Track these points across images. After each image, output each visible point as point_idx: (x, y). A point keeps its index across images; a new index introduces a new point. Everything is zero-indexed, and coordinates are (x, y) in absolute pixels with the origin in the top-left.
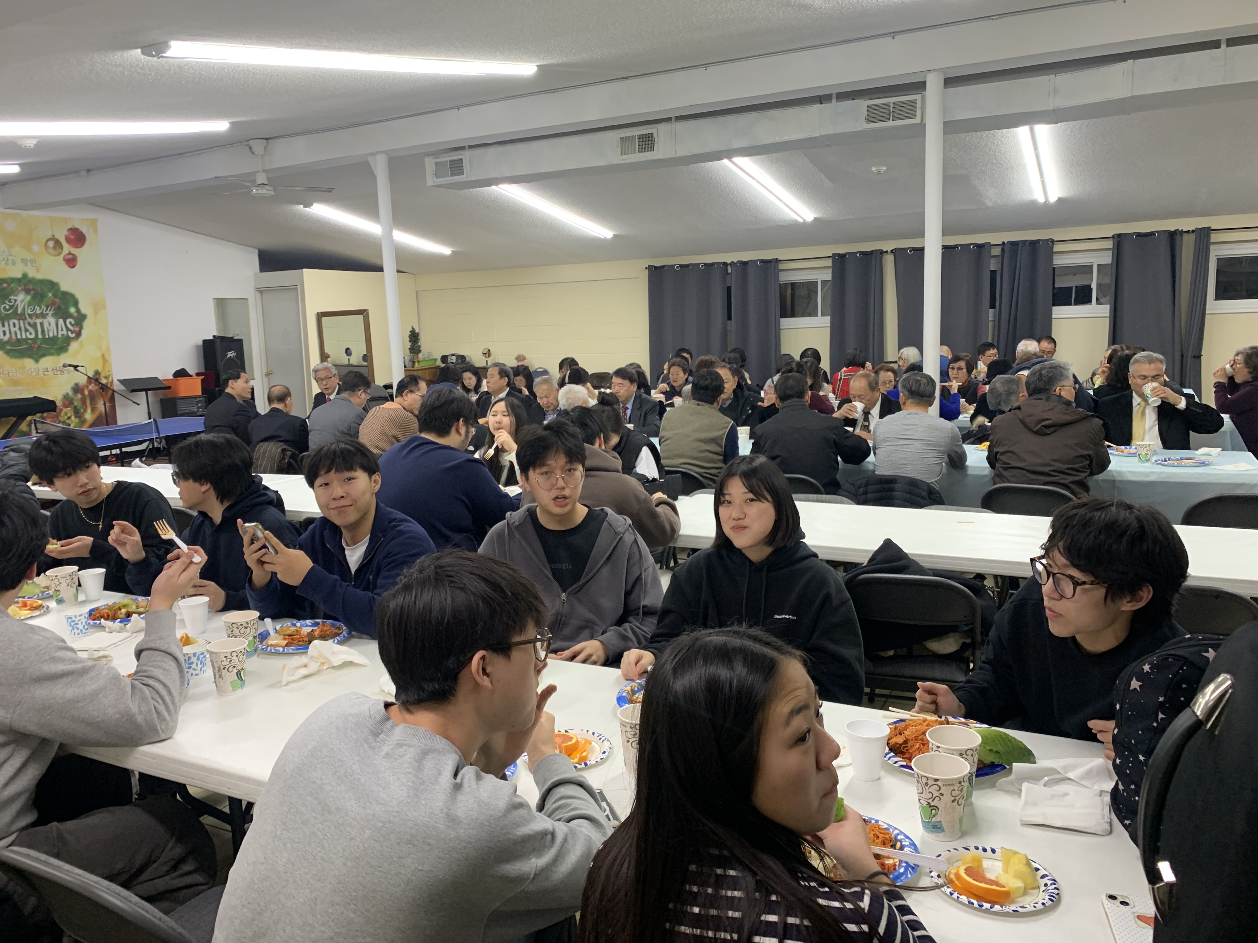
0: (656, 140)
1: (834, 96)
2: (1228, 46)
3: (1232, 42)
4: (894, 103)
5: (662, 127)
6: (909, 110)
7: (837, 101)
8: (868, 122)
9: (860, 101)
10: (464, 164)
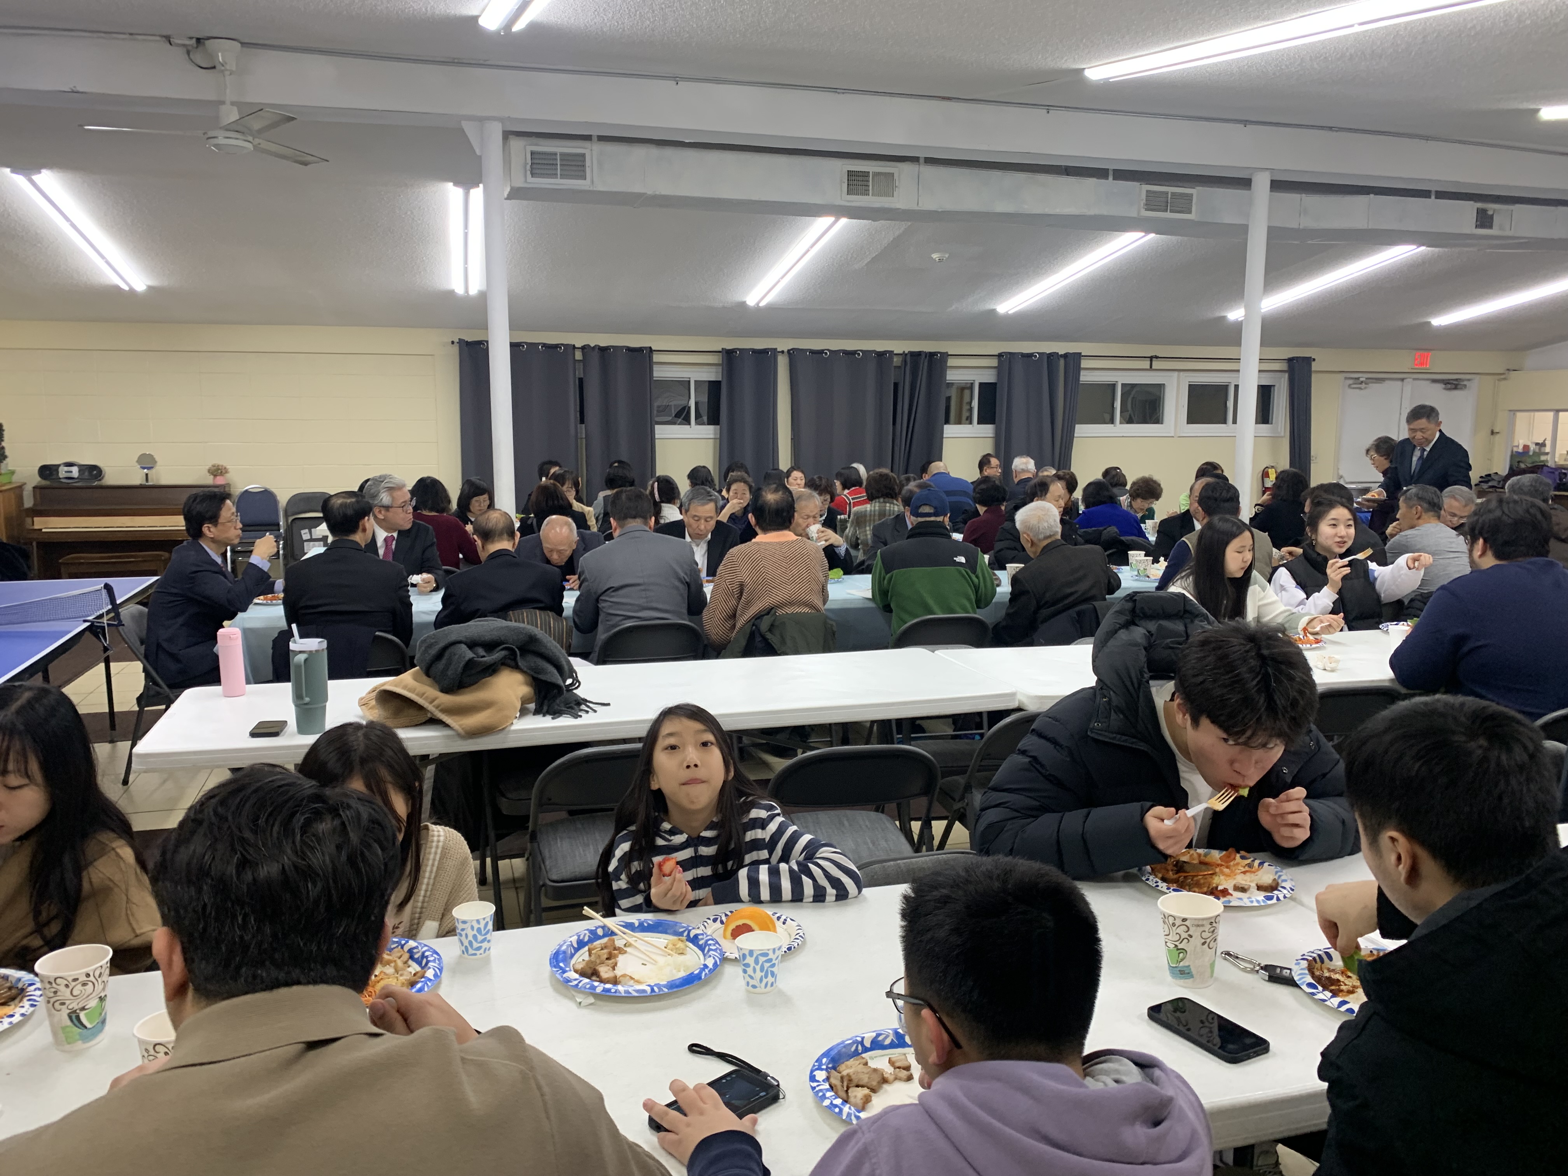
0: (897, 183)
1: (1111, 173)
4: (1172, 193)
5: (906, 167)
6: (1184, 204)
7: (1114, 179)
8: (1146, 210)
9: (1137, 184)
10: (588, 163)
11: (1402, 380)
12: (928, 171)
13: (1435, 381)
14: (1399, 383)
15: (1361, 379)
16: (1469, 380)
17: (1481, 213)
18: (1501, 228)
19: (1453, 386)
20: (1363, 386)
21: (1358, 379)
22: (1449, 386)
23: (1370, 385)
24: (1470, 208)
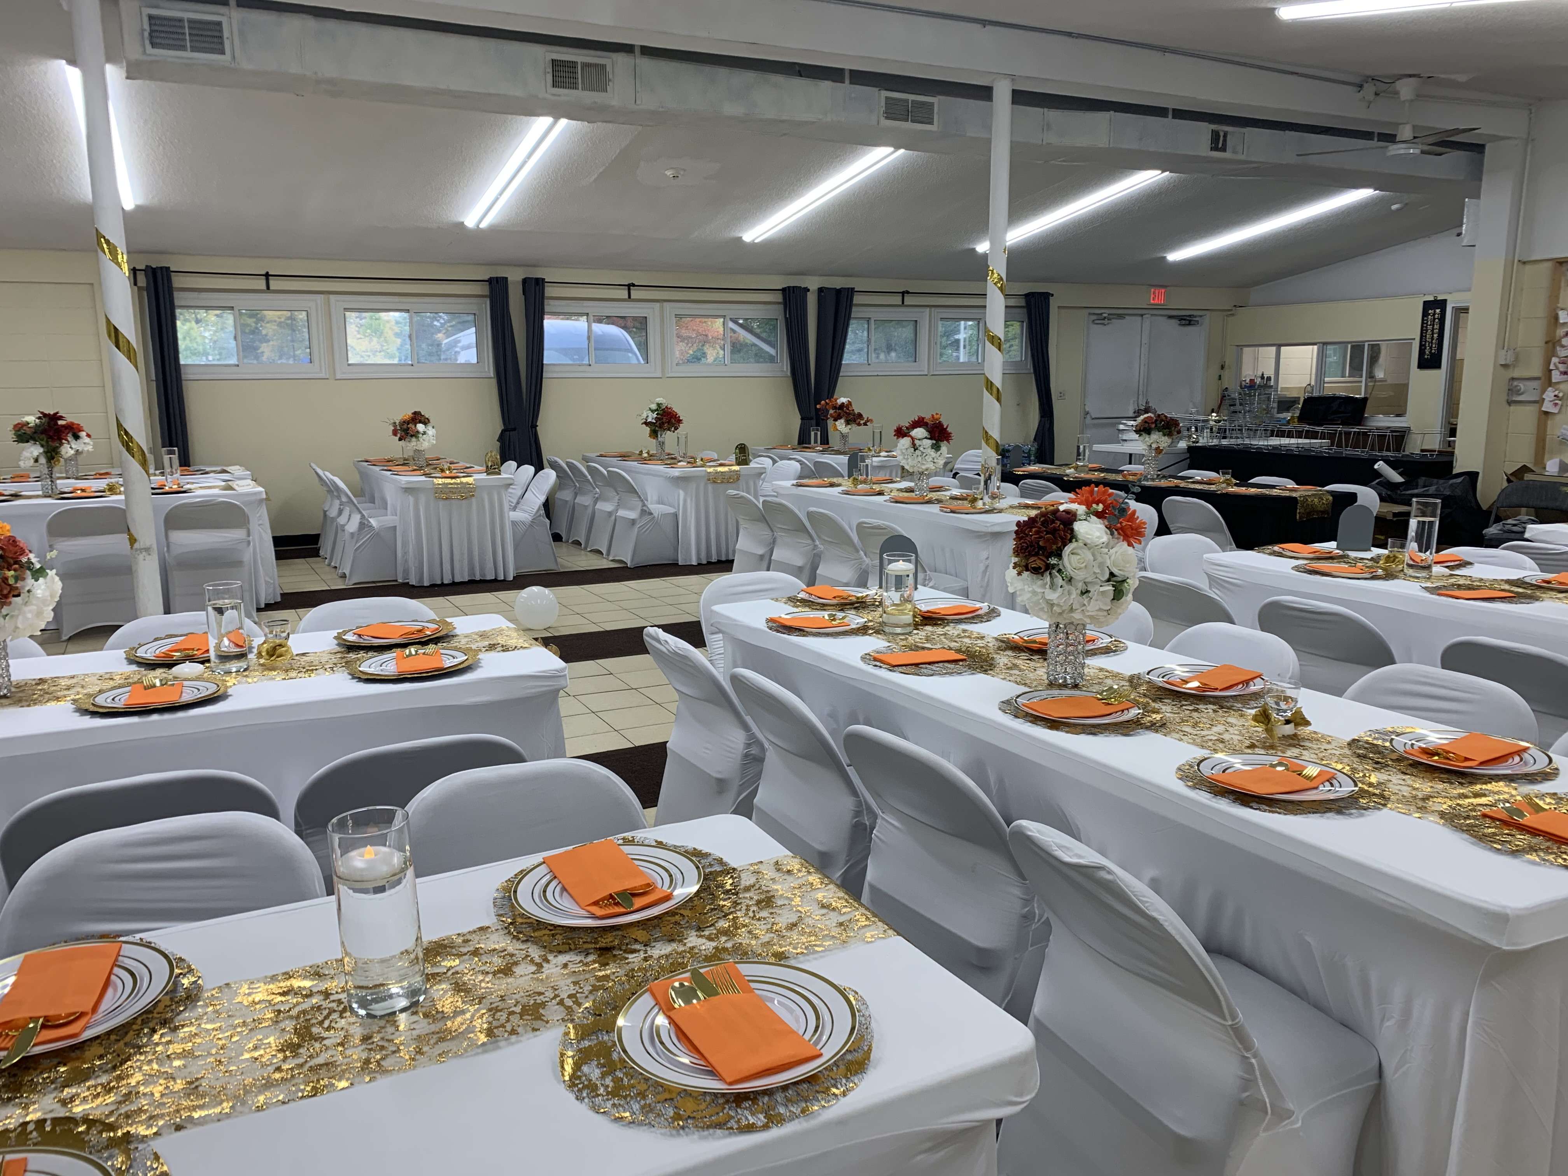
0: (611, 76)
1: (847, 75)
2: (1174, 117)
3: (1179, 114)
4: (912, 101)
5: (620, 59)
6: (924, 115)
7: (851, 83)
8: (887, 118)
9: (876, 90)
10: (226, 34)
11: (1142, 315)
12: (646, 64)
13: (1170, 317)
14: (1139, 318)
15: (1105, 315)
16: (1201, 316)
17: (1215, 136)
18: (1235, 152)
19: (1187, 322)
20: (1106, 322)
21: (1101, 314)
22: (1184, 322)
23: (1113, 321)
24: (1205, 129)
